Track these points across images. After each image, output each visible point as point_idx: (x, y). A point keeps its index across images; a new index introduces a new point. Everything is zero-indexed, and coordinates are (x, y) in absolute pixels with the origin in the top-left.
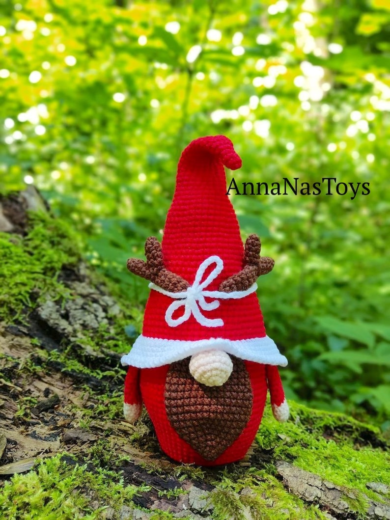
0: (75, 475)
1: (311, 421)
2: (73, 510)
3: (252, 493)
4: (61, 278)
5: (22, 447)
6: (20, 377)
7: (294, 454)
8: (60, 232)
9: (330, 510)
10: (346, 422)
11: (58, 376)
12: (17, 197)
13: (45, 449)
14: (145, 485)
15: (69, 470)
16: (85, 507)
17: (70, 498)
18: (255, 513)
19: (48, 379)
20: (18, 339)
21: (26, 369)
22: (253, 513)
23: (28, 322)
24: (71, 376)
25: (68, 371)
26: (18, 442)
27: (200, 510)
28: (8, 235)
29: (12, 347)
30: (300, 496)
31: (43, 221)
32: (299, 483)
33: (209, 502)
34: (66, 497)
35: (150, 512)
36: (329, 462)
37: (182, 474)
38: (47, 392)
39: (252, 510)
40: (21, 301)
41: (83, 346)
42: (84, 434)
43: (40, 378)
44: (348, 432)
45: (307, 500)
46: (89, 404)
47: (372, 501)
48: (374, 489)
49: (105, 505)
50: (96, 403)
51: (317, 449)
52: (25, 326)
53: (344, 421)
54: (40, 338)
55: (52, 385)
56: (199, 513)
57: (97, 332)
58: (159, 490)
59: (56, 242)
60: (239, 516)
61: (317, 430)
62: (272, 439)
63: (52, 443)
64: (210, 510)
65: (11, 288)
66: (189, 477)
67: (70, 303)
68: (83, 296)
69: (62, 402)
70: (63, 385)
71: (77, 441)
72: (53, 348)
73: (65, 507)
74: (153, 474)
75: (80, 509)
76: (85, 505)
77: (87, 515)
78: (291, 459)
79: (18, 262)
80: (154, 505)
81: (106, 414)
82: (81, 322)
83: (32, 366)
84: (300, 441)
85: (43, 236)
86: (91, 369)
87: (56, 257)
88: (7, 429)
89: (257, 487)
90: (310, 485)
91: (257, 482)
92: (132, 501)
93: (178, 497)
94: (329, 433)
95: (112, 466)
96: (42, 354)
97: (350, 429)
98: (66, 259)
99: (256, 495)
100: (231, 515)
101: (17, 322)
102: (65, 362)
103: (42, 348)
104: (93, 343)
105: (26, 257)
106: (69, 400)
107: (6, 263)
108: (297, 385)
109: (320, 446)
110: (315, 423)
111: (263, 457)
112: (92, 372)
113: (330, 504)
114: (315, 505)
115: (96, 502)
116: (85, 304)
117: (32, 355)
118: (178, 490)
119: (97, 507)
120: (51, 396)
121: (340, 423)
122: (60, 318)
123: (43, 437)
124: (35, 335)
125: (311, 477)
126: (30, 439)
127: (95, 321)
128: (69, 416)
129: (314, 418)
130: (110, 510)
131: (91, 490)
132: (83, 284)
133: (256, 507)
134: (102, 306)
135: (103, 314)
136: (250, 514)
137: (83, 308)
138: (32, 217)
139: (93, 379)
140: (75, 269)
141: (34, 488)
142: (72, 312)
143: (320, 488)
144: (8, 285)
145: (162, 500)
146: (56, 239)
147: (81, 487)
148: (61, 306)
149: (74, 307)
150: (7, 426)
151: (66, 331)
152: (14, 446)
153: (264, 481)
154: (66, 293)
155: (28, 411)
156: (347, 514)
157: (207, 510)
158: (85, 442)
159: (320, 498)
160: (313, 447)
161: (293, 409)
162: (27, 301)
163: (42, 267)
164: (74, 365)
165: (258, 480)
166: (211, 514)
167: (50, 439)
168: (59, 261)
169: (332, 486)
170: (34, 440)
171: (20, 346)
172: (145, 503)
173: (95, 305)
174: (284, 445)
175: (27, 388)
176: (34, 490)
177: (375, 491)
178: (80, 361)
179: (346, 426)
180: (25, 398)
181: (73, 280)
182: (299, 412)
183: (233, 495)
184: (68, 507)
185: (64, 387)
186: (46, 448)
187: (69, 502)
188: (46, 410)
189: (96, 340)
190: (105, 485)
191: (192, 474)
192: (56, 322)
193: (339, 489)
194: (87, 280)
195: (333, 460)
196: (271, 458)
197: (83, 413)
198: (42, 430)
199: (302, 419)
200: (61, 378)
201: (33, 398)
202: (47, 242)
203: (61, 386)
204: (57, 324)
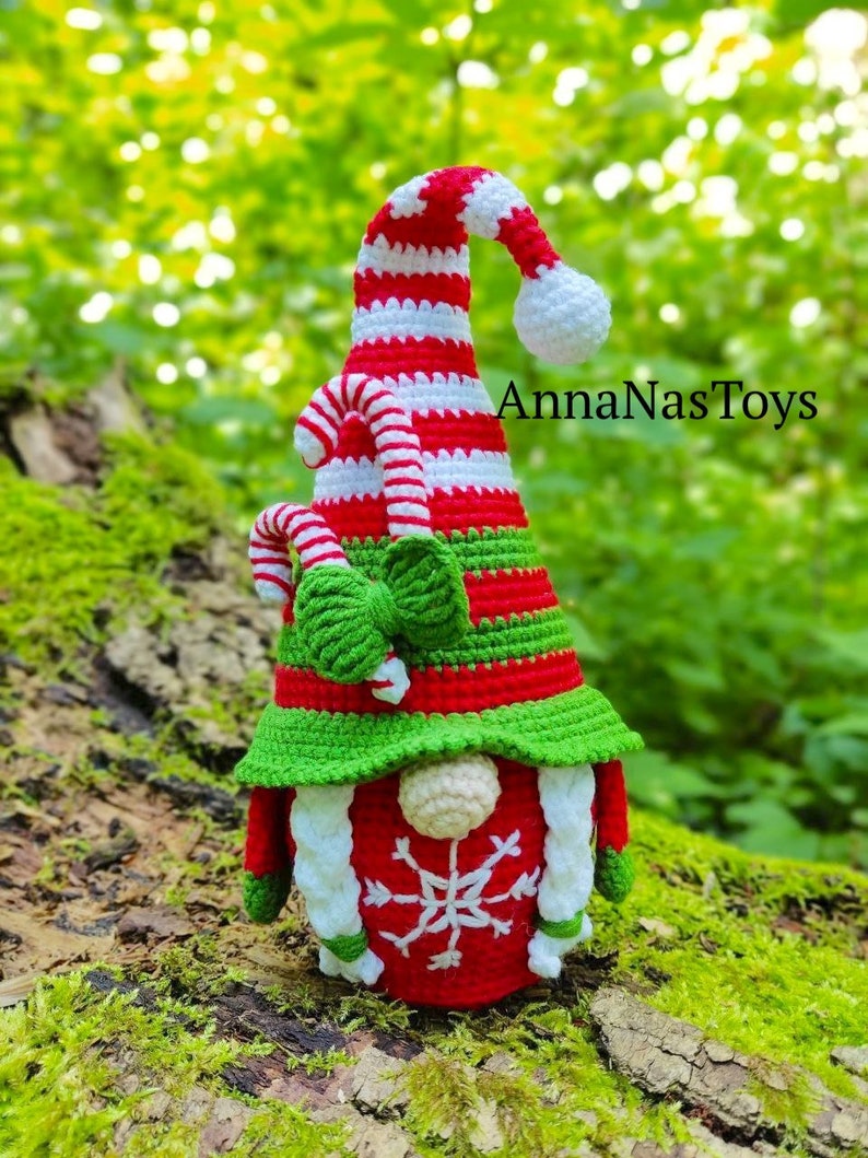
0: (104, 1015)
1: (750, 886)
2: (77, 1095)
3: (512, 1066)
4: (170, 575)
5: (32, 948)
6: (60, 794)
7: (667, 969)
8: (170, 475)
9: (710, 1116)
10: (841, 889)
11: (142, 790)
12: (82, 405)
13: (77, 955)
14: (263, 1041)
15: (96, 1002)
16: (105, 1089)
17: (78, 1065)
18: (509, 1119)
19: (119, 797)
20: (64, 713)
21: (73, 778)
22: (502, 1117)
23: (90, 676)
24: (168, 789)
25: (161, 779)
26: (24, 938)
27: (376, 1104)
28: (60, 492)
29: (51, 730)
30: (634, 1080)
31: (136, 453)
32: (638, 1047)
33: (400, 1087)
34: (70, 1065)
35: (259, 1104)
36: (758, 989)
37: (353, 1015)
38: (115, 827)
39: (502, 1111)
40: (76, 630)
41: (197, 722)
42: (165, 919)
43: (102, 796)
44: (848, 911)
45: (650, 1090)
46: (201, 851)
47: (833, 1095)
48: (848, 1064)
49: (151, 1086)
50: (216, 849)
51: (739, 956)
52: (81, 684)
53: (836, 886)
54: (111, 707)
55: (129, 810)
56: (372, 1111)
57: (239, 690)
58: (289, 1053)
59: (161, 497)
60: (465, 1125)
61: (765, 908)
62: (621, 931)
63: (96, 940)
64: (399, 1107)
65: (54, 604)
66: (370, 1024)
67: (182, 629)
68: (215, 613)
69: (143, 848)
70: (152, 810)
71: (150, 935)
72: (140, 729)
73: (62, 1088)
74: (288, 1015)
75: (93, 1092)
76: (105, 1084)
77: (109, 1107)
78: (654, 980)
79: (73, 546)
80: (269, 1090)
81: (233, 875)
82: (205, 670)
83: (87, 769)
84: (699, 937)
85: (134, 485)
86: (216, 773)
87: (158, 530)
88: (10, 910)
89: (532, 1052)
90: (667, 1052)
91: (536, 1041)
92: (220, 1078)
93: (332, 1072)
94: (795, 916)
95: (198, 993)
96: (112, 744)
97: (853, 905)
98: (181, 533)
99: (520, 1072)
100: (447, 1121)
101: (66, 676)
102: (159, 760)
103: (113, 729)
104: (224, 716)
105: (96, 535)
106: (159, 843)
107: (48, 550)
108: (801, 798)
109: (749, 950)
110: (762, 889)
111: (583, 976)
112: (218, 780)
113: (711, 1101)
114: (670, 1102)
115: (133, 1078)
116: (218, 629)
117: (90, 748)
118: (336, 1055)
119: (133, 1089)
120: (121, 833)
121: (825, 891)
122: (157, 663)
123: (80, 926)
124: (102, 702)
125: (674, 1032)
126: (53, 931)
127: (238, 667)
128: (152, 878)
129: (760, 877)
130: (162, 1096)
131: (129, 1049)
132: (220, 587)
133: (513, 1104)
134: (258, 631)
135: (259, 651)
136: (496, 1119)
137: (212, 639)
138: (110, 446)
139: (217, 795)
140: (203, 554)
141: (11, 1041)
142: (184, 651)
143: (692, 1060)
144: (47, 597)
145: (292, 1079)
146: (161, 490)
147: (104, 1043)
148: (159, 637)
149: (189, 637)
150: (12, 902)
151: (164, 692)
152: (14, 946)
153: (549, 1037)
154: (174, 607)
155: (63, 869)
156: (754, 1128)
157: (391, 1106)
158: (165, 938)
159: (684, 1087)
160: (729, 952)
161: (701, 857)
162: (87, 628)
163: (129, 552)
164: (180, 768)
165: (538, 1036)
166: (403, 1115)
167: (95, 931)
168: (165, 537)
169: (725, 1057)
170: (61, 933)
171: (67, 727)
172: (249, 1084)
173: (242, 632)
174: (650, 945)
175: (71, 820)
176: (11, 1045)
177: (851, 1071)
178: (193, 757)
179: (841, 898)
180: (66, 842)
181: (196, 579)
182: (719, 864)
183: (460, 1071)
184: (68, 1087)
185: (154, 816)
186: (80, 951)
187: (70, 1077)
188: (105, 867)
189: (234, 709)
190: (166, 1040)
191: (380, 1016)
192: (145, 671)
193: (744, 1064)
194: (230, 577)
195: (772, 985)
196: (603, 979)
197: (181, 872)
198: (83, 911)
199: (724, 880)
200: (148, 796)
201: (83, 840)
202: (142, 498)
203: (148, 813)
204: (144, 677)
